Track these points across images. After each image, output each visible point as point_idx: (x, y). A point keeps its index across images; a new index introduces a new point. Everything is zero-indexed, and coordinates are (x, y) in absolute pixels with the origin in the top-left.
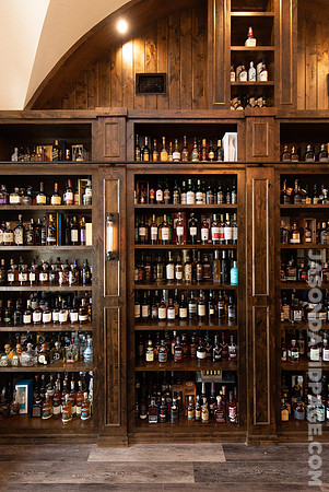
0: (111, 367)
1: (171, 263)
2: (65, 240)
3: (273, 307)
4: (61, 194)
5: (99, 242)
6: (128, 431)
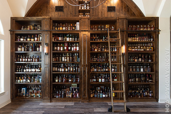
1: (64, 57)
2: (35, 50)
3: (88, 67)
4: (34, 38)
5: (43, 50)
6: (51, 99)
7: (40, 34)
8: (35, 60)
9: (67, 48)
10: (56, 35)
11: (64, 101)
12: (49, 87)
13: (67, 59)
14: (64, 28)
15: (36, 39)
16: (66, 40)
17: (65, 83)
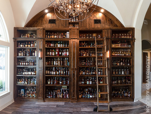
0: (40, 84)
1: (55, 61)
2: (31, 55)
3: (77, 71)
4: (30, 45)
5: (38, 55)
6: (44, 99)
7: (35, 41)
8: (31, 64)
9: (58, 53)
10: (49, 42)
11: (55, 100)
12: (43, 89)
13: (58, 63)
14: (55, 36)
15: (32, 45)
16: (57, 46)
17: (56, 85)
